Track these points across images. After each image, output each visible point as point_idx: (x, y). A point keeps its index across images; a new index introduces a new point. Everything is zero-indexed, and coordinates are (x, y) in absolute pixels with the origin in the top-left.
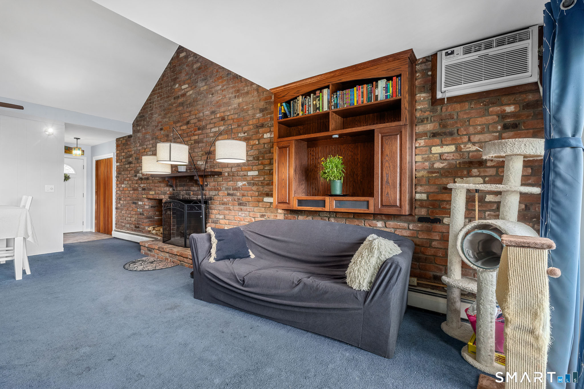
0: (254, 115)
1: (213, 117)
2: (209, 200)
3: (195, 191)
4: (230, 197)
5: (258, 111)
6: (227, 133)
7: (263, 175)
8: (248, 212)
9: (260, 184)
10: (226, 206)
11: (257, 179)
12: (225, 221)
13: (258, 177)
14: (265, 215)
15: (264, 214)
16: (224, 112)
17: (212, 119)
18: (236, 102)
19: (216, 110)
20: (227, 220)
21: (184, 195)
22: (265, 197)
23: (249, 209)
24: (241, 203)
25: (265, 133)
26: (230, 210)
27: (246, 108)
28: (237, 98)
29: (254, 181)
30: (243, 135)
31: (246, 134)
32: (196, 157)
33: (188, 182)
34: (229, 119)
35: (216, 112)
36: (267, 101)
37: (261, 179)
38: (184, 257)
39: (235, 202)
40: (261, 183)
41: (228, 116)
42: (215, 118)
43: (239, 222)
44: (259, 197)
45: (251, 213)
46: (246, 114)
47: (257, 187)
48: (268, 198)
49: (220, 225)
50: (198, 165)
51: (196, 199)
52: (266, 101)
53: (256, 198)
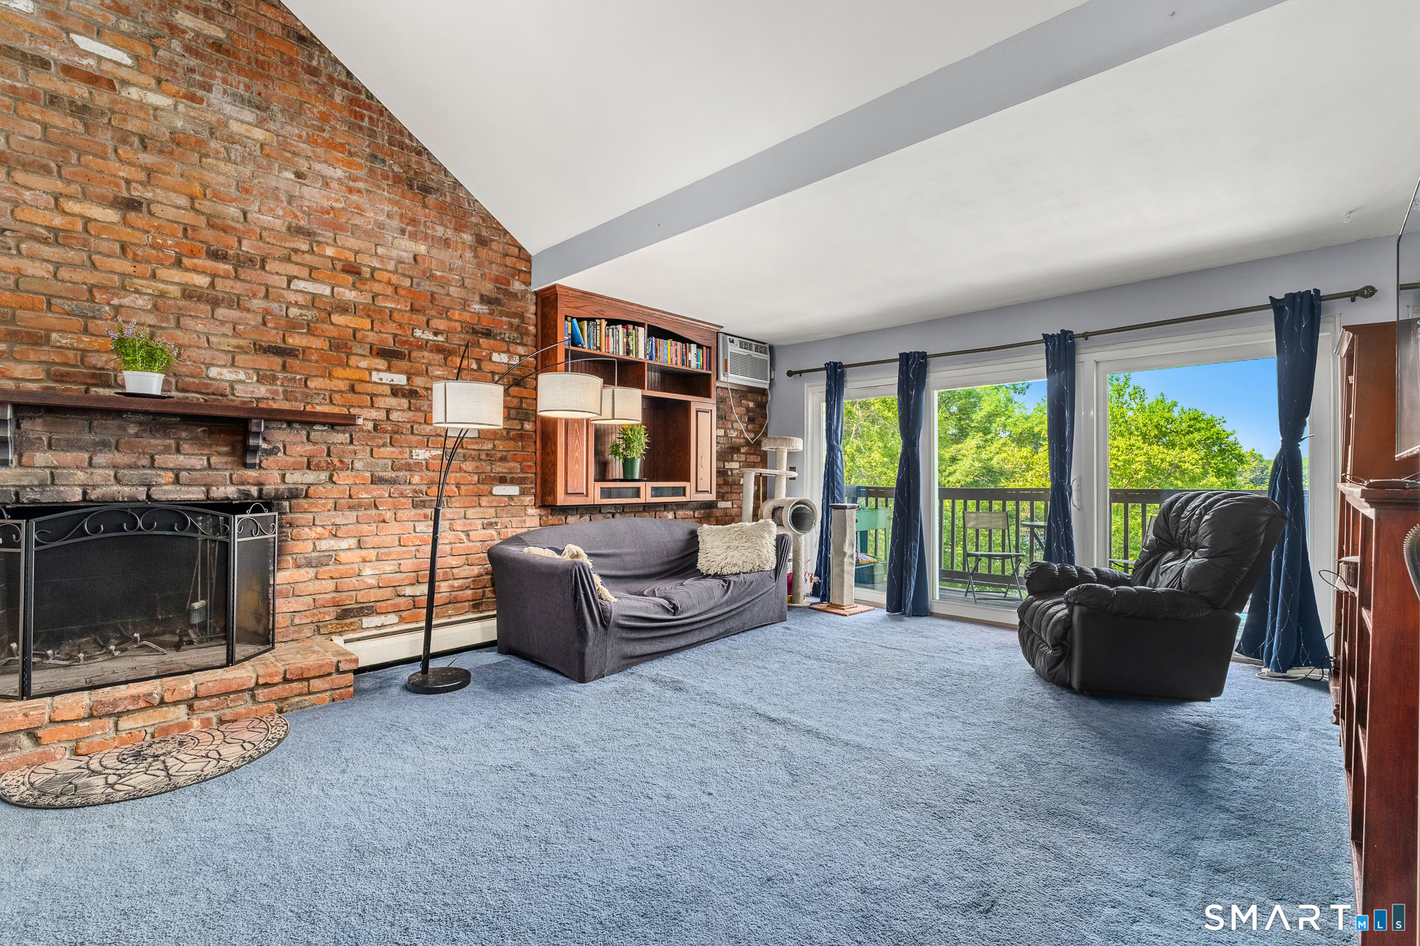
0: (465, 304)
1: (305, 247)
2: (283, 499)
3: (195, 470)
4: (383, 486)
5: (477, 298)
6: (369, 316)
7: (489, 439)
8: (448, 522)
9: (483, 457)
10: (366, 512)
11: (476, 447)
12: (364, 553)
13: (477, 443)
14: (496, 523)
15: (493, 520)
16: (356, 253)
17: (296, 251)
18: (406, 247)
19: (319, 231)
20: (372, 550)
21: (94, 487)
22: (497, 485)
23: (451, 513)
24: (426, 501)
25: (495, 351)
26: (384, 521)
27: (441, 277)
28: (406, 237)
29: (466, 451)
30: (431, 337)
31: (440, 338)
32: (199, 348)
33: (137, 435)
34: (380, 281)
35: (320, 239)
36: (502, 286)
37: (485, 447)
38: (308, 679)
39: (401, 499)
40: (487, 455)
41: (373, 270)
42: (311, 251)
43: (417, 548)
44: (480, 486)
45: (458, 522)
46: (442, 291)
47: (475, 464)
48: (503, 487)
49: (340, 567)
50: (214, 379)
51: (202, 496)
52: (498, 285)
53: (471, 487)
